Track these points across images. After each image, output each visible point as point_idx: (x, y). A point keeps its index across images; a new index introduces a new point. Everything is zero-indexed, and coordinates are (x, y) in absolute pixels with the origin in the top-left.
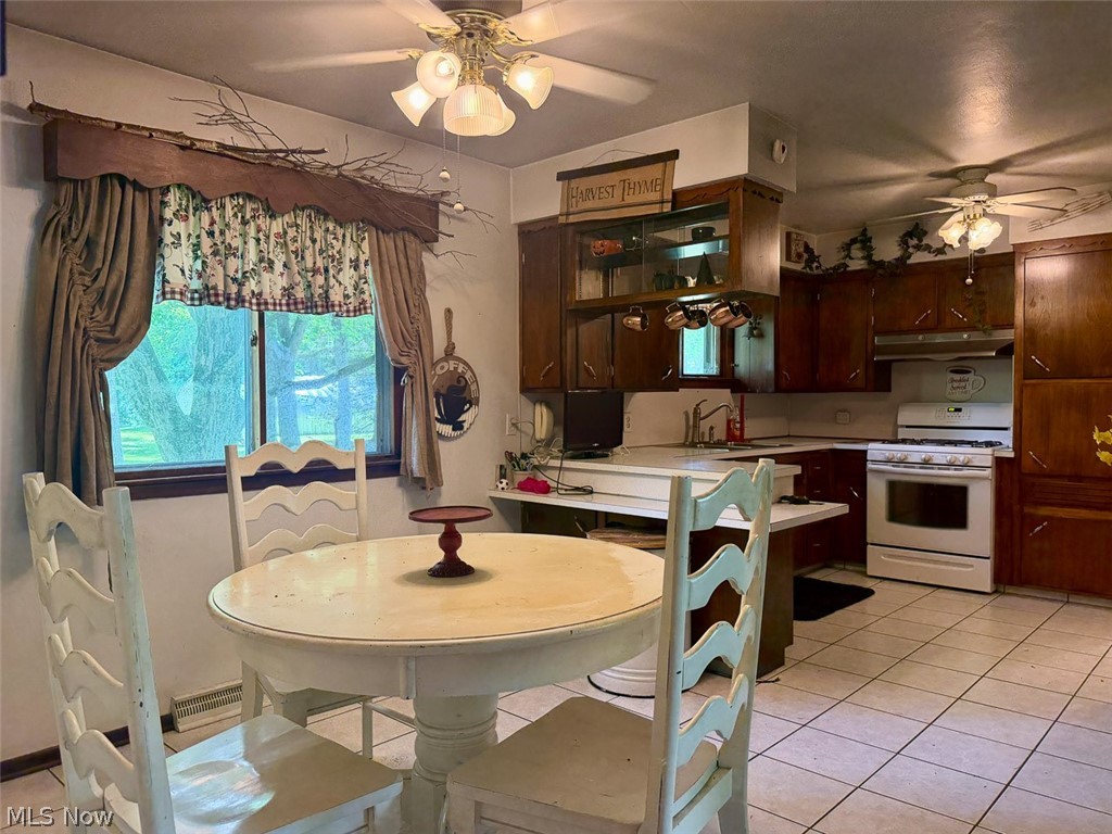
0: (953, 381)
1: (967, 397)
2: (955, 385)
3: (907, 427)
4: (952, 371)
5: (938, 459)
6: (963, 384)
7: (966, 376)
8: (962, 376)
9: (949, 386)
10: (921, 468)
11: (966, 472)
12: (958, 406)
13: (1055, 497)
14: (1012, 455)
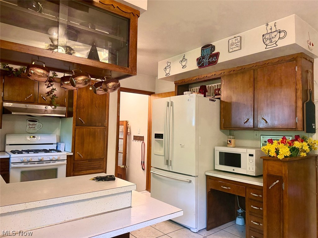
0: (30, 125)
1: (36, 131)
2: (31, 126)
4: (29, 121)
5: (46, 159)
6: (34, 126)
7: (35, 123)
8: (34, 123)
9: (28, 127)
10: (38, 163)
11: (57, 163)
12: (34, 135)
13: (85, 167)
14: (72, 154)
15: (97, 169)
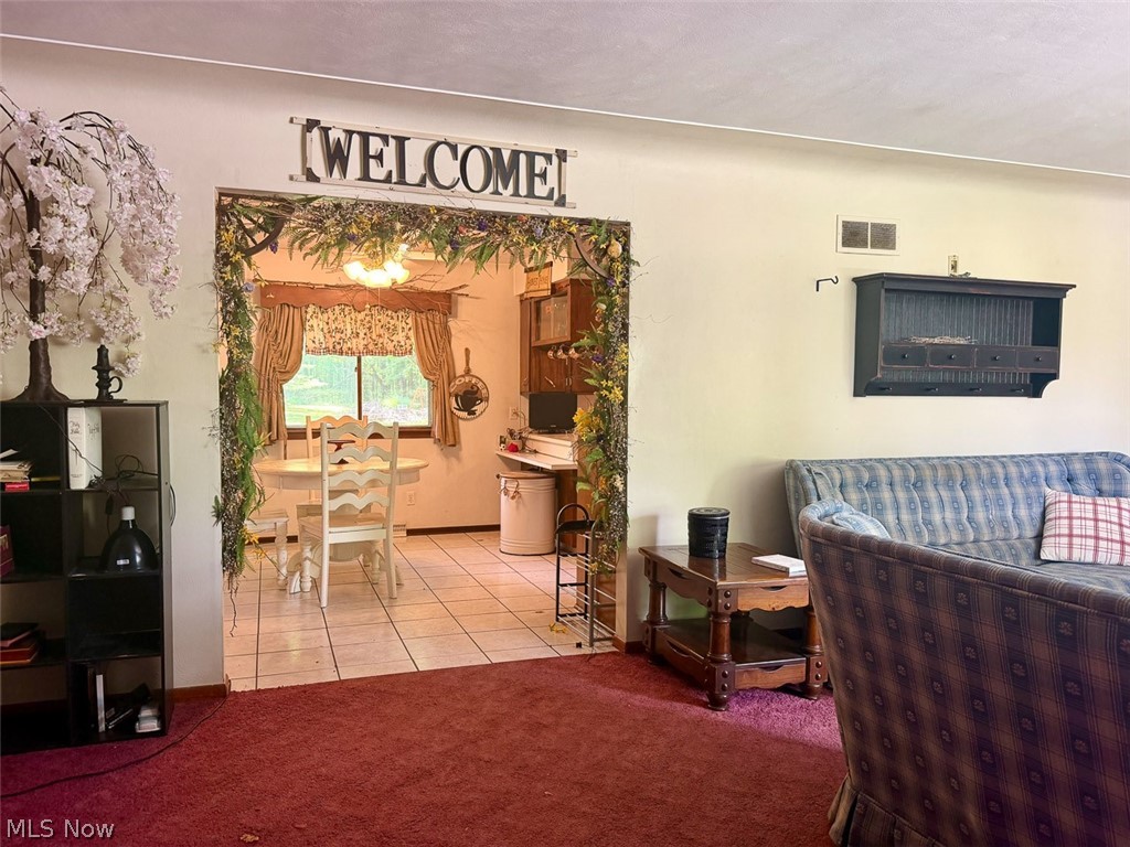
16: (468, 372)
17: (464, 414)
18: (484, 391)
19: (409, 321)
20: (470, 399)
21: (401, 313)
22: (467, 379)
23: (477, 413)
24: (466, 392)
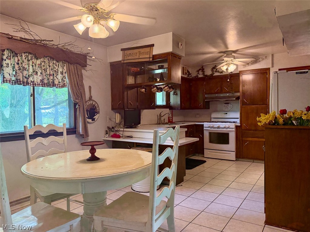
0: (225, 106)
1: (229, 110)
2: (226, 107)
3: (214, 118)
4: (225, 104)
5: (221, 126)
6: (227, 107)
7: (228, 105)
10: (217, 129)
11: (228, 129)
12: (226, 112)
13: (250, 135)
14: (240, 125)
15: (261, 138)
16: (91, 98)
17: (90, 120)
18: (98, 108)
19: (65, 68)
20: (92, 112)
21: (60, 63)
22: (91, 102)
23: (96, 119)
24: (91, 109)
